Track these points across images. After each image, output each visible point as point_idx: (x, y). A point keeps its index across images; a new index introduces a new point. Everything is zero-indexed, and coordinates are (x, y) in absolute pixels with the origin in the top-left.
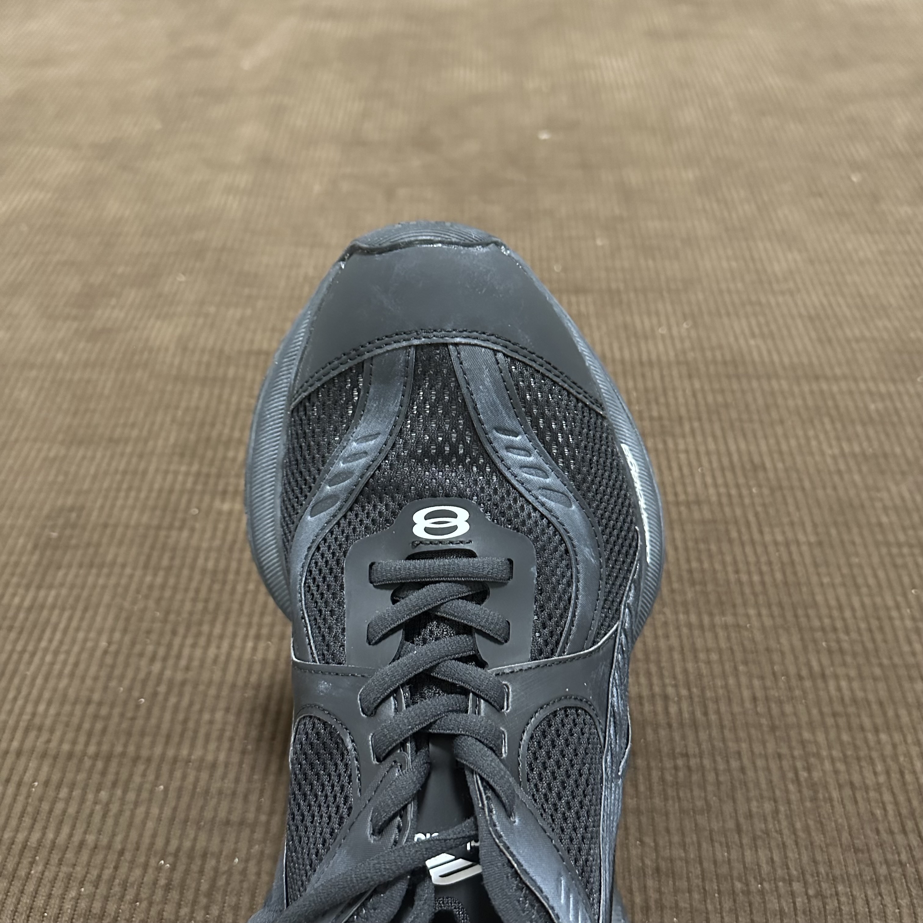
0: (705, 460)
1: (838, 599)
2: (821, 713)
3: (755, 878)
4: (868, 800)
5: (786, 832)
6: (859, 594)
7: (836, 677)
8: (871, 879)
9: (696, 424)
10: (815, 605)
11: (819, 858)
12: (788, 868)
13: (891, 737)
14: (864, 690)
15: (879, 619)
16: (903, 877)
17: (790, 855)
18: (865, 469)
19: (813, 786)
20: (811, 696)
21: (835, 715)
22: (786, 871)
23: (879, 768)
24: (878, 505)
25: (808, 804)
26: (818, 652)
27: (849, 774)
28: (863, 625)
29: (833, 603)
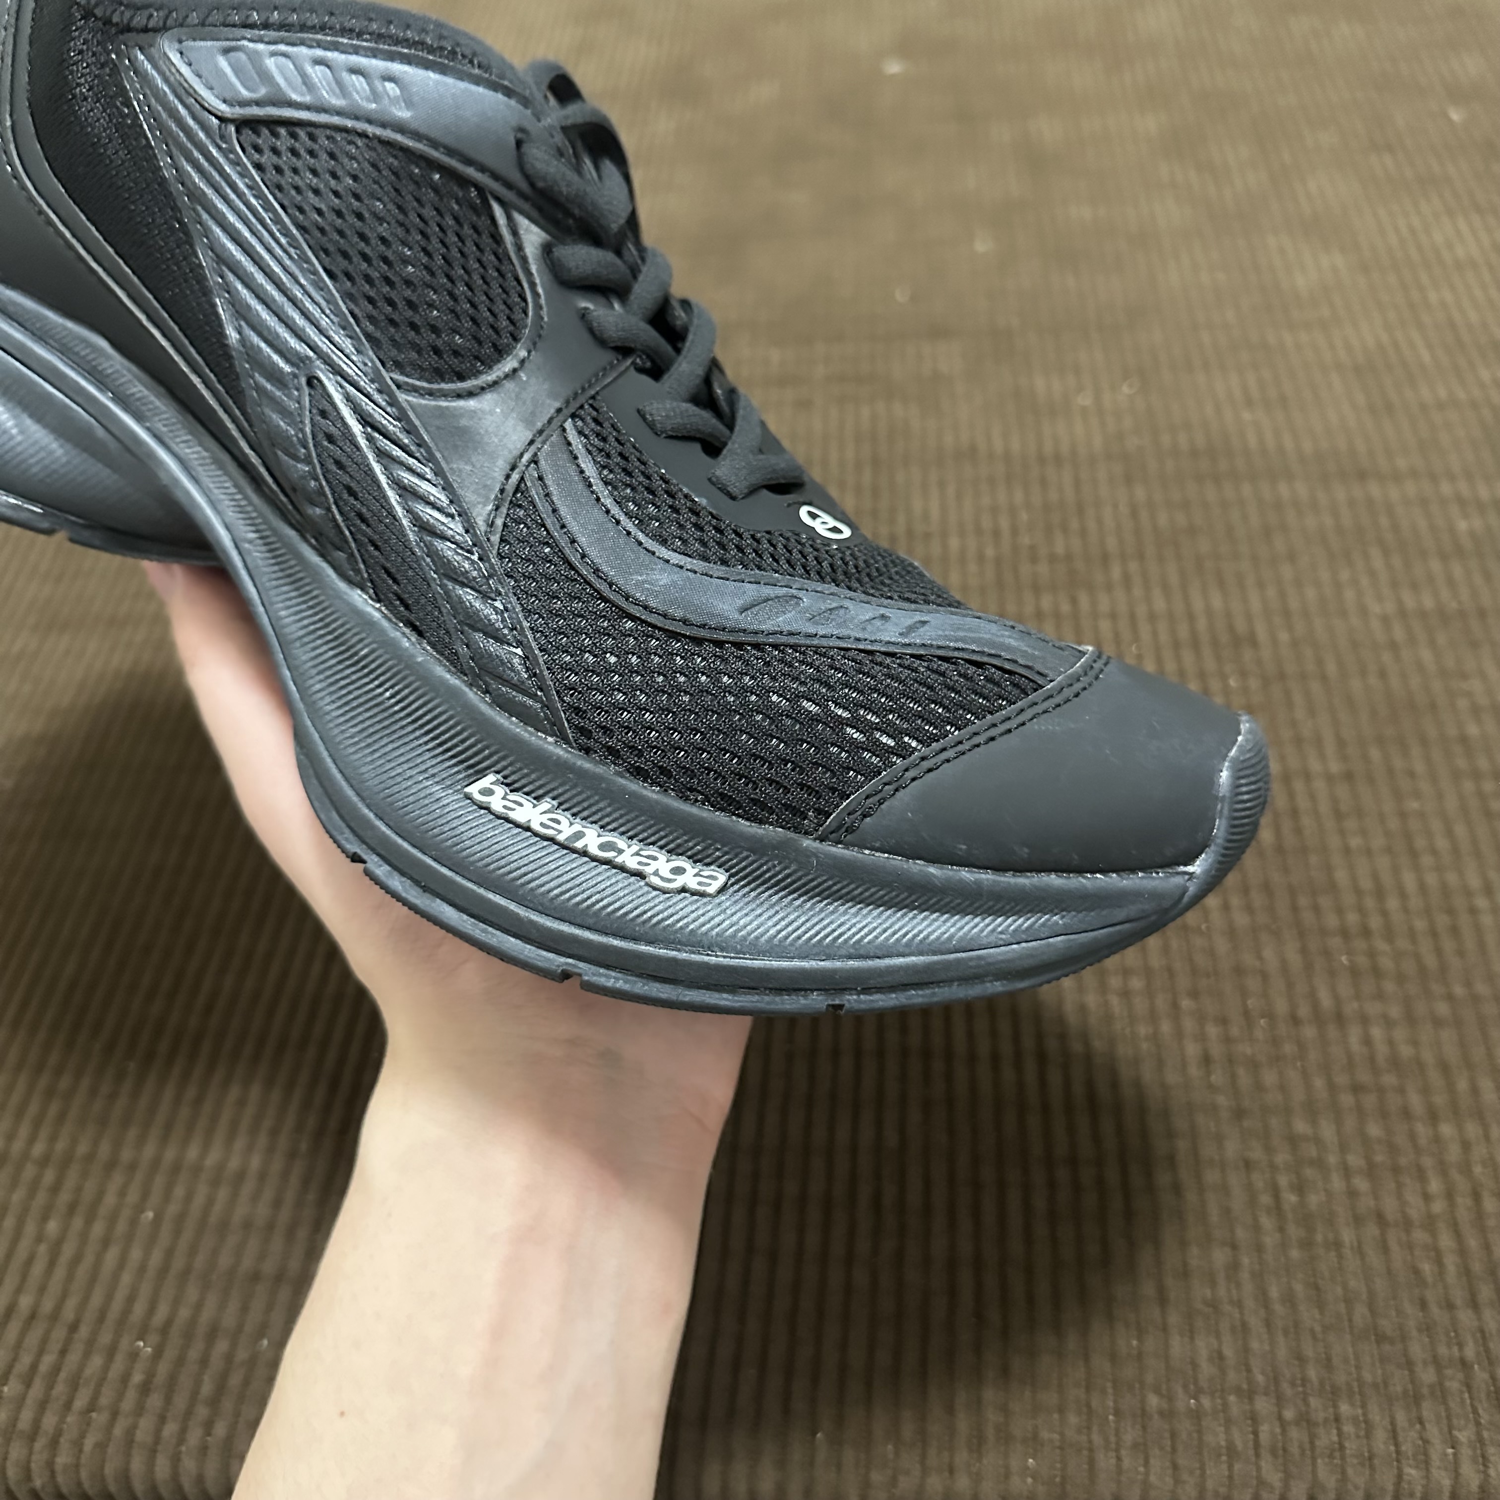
0: (1145, 630)
1: (1375, 877)
2: (1332, 1087)
3: (1185, 1387)
4: (1410, 1247)
5: (1249, 1303)
6: (1417, 868)
7: (1365, 1020)
8: (1405, 1392)
9: (1133, 566)
10: (1333, 887)
11: (1309, 1351)
12: (1249, 1370)
13: (1460, 1128)
14: (1415, 1043)
15: (1451, 911)
16: (1464, 1389)
17: (1255, 1345)
18: (1442, 639)
19: (1306, 1220)
20: (1313, 1056)
21: (1357, 1089)
22: (1245, 1374)
23: (1435, 1186)
24: (1463, 704)
25: (1295, 1254)
26: (1332, 973)
27: (1376, 1198)
28: (1420, 925)
29: (1366, 884)
